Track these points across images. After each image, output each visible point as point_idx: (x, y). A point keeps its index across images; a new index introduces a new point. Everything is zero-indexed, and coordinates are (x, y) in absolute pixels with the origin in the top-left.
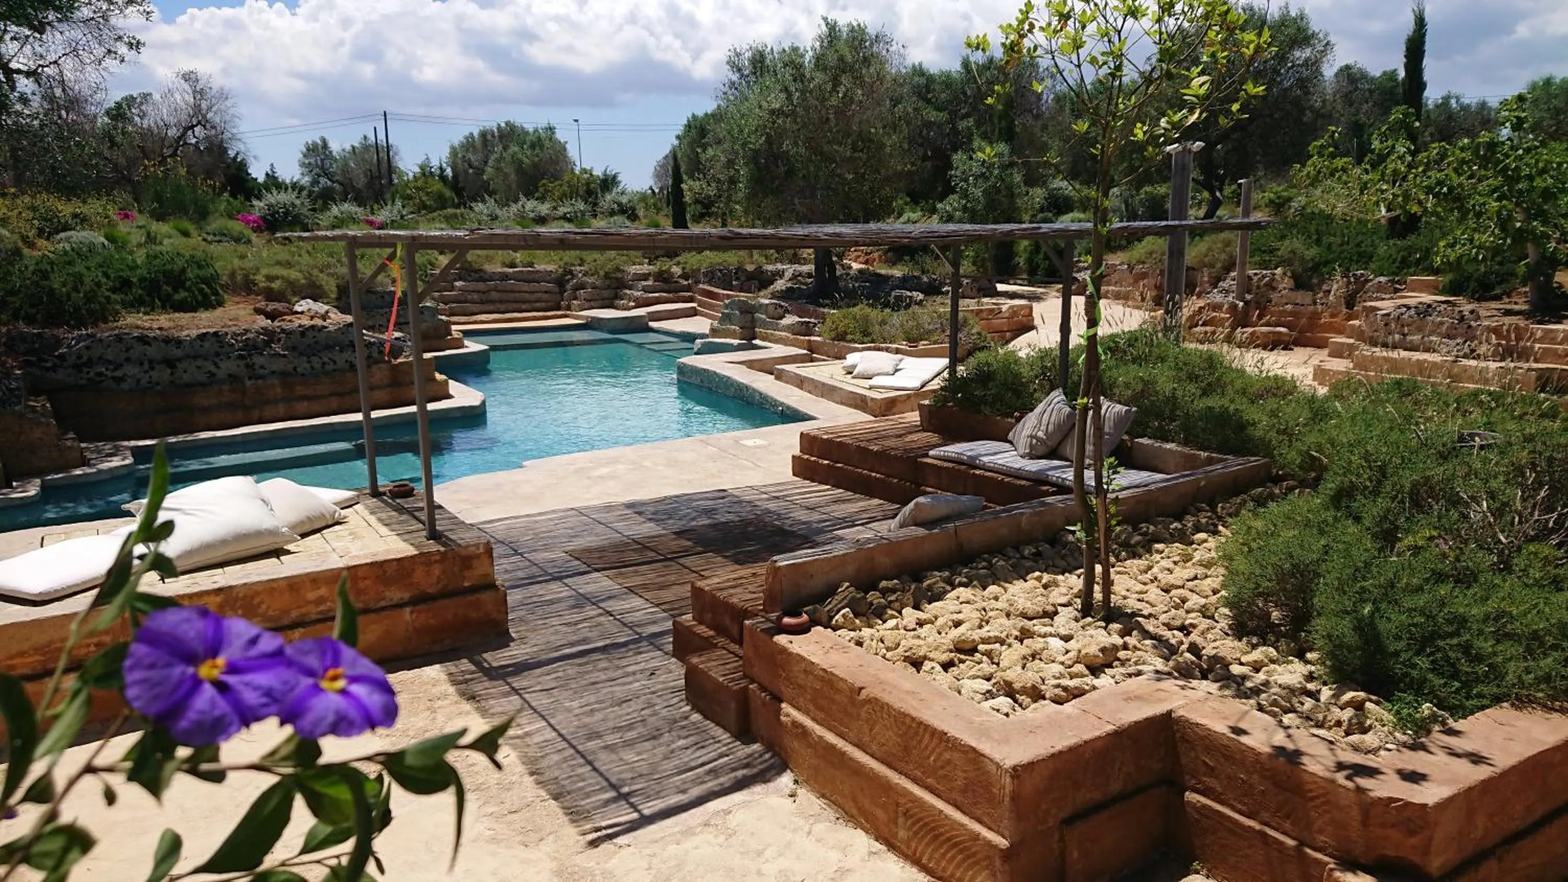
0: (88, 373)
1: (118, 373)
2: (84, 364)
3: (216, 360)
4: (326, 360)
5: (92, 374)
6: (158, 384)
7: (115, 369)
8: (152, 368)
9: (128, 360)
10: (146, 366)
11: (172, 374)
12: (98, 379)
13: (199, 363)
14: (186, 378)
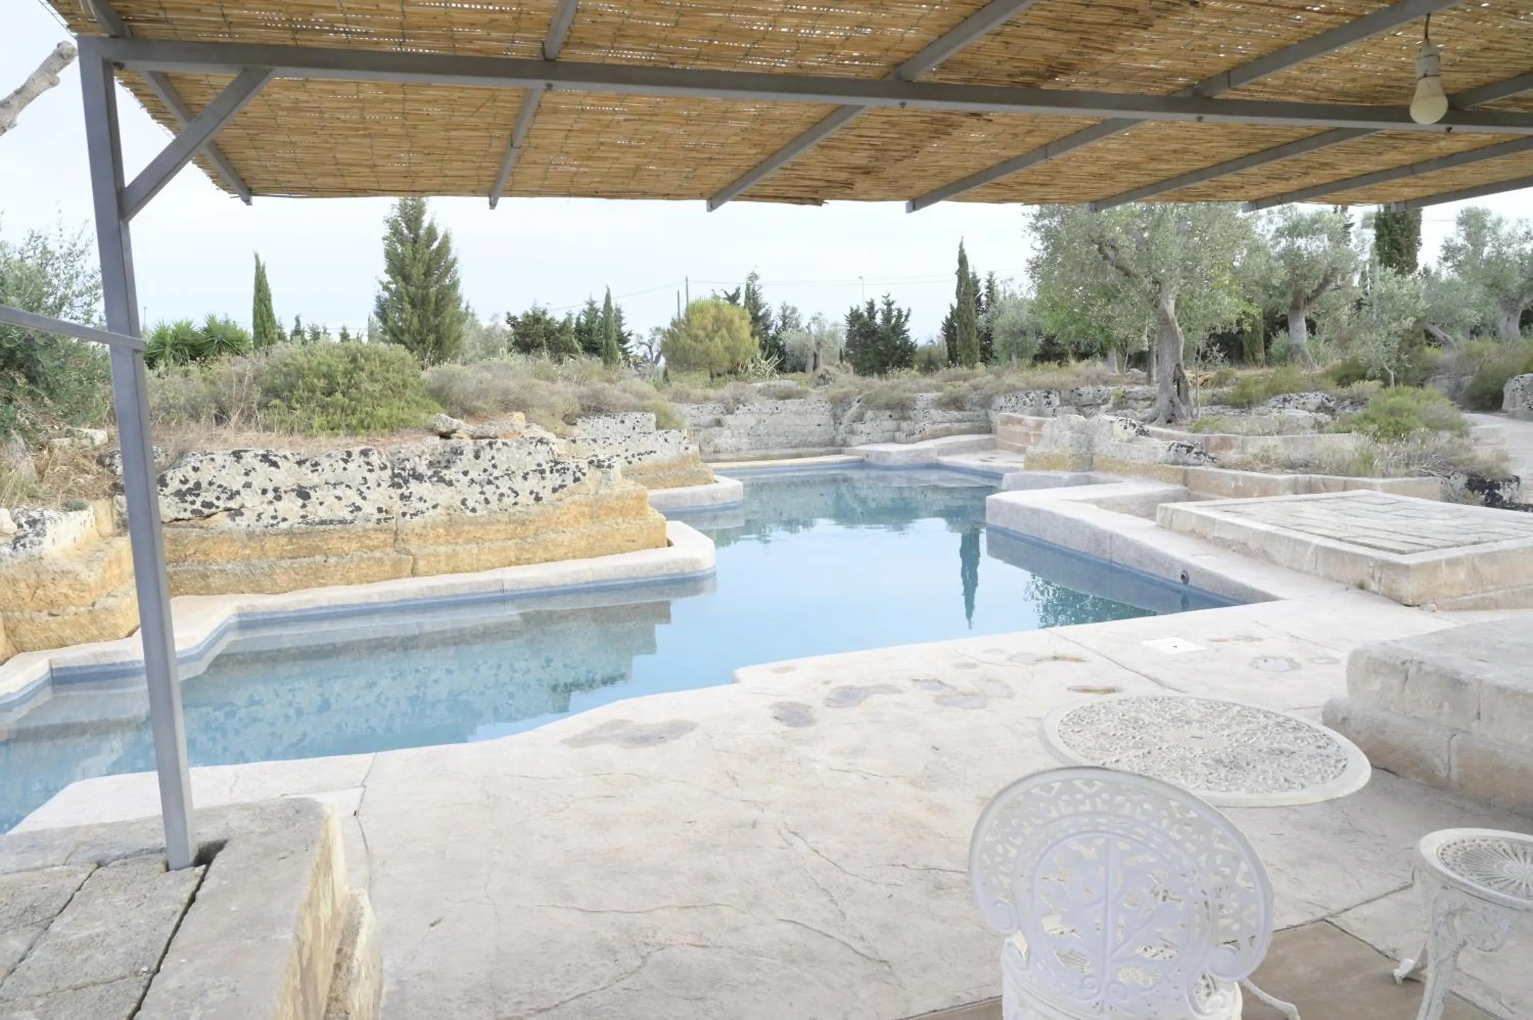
0: (193, 503)
1: (232, 504)
2: (190, 491)
3: (363, 489)
4: (504, 490)
5: (198, 506)
6: (285, 520)
7: (231, 498)
8: (278, 498)
9: (248, 485)
10: (270, 495)
11: (304, 506)
12: (206, 511)
13: (339, 492)
14: (323, 513)
